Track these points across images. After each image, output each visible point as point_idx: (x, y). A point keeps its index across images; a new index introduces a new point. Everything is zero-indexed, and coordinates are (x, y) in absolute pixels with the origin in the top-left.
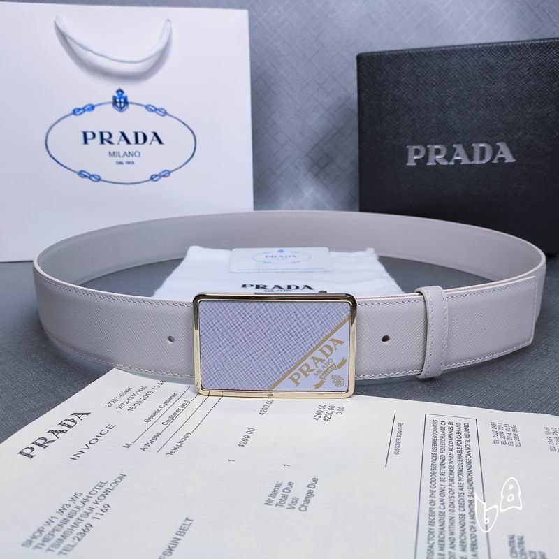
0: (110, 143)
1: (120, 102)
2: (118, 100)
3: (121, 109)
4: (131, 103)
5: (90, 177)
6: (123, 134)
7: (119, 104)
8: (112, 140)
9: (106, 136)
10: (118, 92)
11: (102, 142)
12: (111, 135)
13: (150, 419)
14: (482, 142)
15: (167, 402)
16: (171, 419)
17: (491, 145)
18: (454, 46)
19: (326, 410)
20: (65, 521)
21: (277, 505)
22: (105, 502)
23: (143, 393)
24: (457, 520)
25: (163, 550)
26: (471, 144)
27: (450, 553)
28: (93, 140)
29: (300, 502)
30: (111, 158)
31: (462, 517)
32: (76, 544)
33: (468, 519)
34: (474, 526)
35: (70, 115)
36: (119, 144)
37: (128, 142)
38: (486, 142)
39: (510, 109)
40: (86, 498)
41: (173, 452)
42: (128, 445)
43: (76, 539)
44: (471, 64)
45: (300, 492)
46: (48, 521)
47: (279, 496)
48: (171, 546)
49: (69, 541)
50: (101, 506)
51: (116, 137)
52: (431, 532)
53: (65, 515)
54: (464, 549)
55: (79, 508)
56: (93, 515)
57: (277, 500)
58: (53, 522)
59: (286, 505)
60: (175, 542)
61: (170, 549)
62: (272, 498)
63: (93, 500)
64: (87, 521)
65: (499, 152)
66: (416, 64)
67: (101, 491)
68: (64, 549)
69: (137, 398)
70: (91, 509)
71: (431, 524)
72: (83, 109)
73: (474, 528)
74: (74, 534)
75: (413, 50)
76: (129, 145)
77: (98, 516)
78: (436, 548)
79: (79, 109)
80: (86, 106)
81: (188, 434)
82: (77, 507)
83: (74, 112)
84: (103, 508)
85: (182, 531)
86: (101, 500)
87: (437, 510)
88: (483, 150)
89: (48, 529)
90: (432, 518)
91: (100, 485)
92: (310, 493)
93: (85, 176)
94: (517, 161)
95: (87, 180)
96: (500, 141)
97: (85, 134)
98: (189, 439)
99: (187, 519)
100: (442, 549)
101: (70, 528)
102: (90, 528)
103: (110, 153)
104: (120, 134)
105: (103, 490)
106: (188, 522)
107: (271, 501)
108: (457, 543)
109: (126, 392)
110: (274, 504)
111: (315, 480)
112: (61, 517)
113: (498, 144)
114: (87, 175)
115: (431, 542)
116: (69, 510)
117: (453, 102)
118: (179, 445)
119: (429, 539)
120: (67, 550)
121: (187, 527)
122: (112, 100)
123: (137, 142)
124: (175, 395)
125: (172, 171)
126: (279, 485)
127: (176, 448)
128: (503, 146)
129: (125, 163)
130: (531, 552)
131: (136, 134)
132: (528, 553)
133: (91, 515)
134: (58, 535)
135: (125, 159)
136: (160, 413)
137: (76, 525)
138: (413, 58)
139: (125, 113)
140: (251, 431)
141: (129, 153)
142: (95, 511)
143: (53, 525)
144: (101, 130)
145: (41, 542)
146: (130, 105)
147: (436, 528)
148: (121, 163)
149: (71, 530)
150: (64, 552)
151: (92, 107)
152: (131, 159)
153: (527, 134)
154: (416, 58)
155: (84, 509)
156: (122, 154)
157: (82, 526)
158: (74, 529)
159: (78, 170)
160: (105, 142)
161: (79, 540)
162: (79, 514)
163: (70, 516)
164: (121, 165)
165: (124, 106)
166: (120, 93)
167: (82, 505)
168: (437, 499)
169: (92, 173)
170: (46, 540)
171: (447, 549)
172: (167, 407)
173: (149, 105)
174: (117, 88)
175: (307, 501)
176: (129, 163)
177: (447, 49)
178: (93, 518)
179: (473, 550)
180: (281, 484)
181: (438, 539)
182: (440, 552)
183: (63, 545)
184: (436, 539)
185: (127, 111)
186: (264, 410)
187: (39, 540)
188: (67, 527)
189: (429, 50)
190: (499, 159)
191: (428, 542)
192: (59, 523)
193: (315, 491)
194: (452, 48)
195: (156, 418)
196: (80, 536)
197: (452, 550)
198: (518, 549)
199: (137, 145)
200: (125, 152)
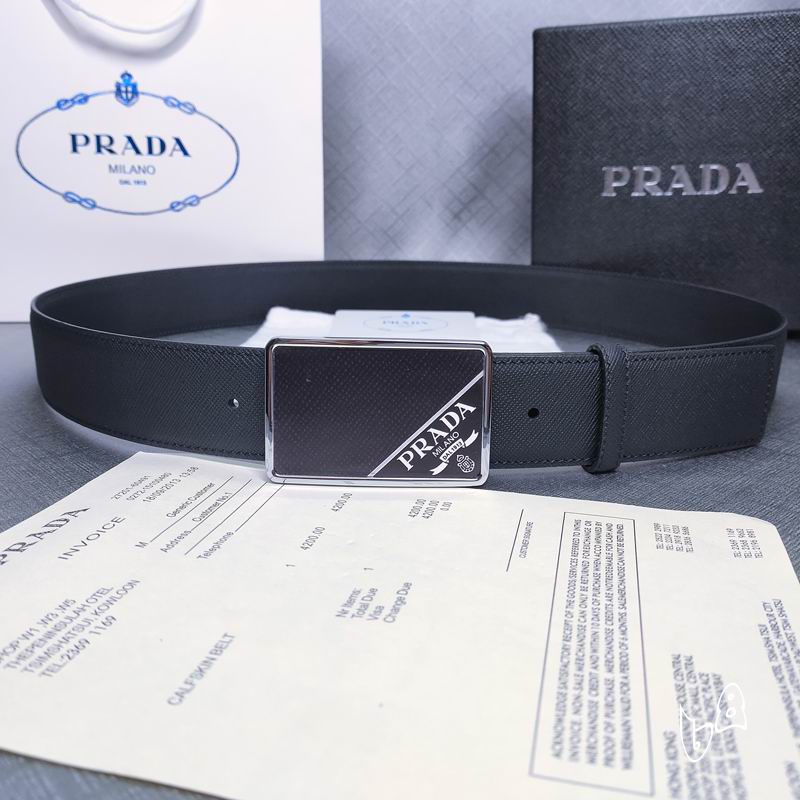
0: (111, 151)
1: (127, 92)
2: (123, 89)
3: (128, 102)
4: (143, 93)
5: (80, 201)
6: (130, 139)
7: (124, 95)
8: (113, 148)
9: (105, 141)
10: (123, 76)
11: (99, 151)
12: (112, 141)
13: (175, 514)
14: (714, 162)
15: (199, 494)
16: (205, 515)
17: (728, 168)
18: (677, 19)
19: (426, 505)
20: (49, 635)
21: (353, 616)
22: (108, 613)
23: (166, 481)
24: (602, 635)
25: (191, 671)
26: (698, 165)
27: (591, 674)
28: (84, 148)
29: (386, 612)
30: (112, 174)
31: (609, 632)
32: (65, 664)
33: (617, 636)
34: (626, 642)
35: (53, 108)
36: (123, 153)
37: (138, 152)
38: (721, 163)
39: (757, 114)
40: (81, 606)
41: (207, 555)
42: (143, 545)
43: (66, 658)
44: (702, 46)
45: (386, 599)
46: (25, 633)
47: (357, 605)
48: (202, 667)
49: (55, 659)
50: (102, 618)
51: (120, 143)
52: (565, 649)
53: (50, 626)
54: (610, 670)
55: (71, 619)
56: (91, 628)
57: (353, 610)
58: (32, 635)
59: (366, 616)
60: (208, 663)
61: (201, 670)
62: (346, 609)
63: (90, 610)
64: (82, 635)
65: (739, 178)
66: (620, 46)
67: (103, 599)
68: (48, 670)
69: (157, 487)
70: (88, 622)
71: (567, 639)
72: (72, 100)
73: (626, 645)
74: (63, 651)
75: (616, 24)
76: (139, 156)
77: (98, 630)
78: (572, 668)
79: (66, 101)
80: (76, 97)
81: (229, 534)
82: (67, 618)
83: (59, 105)
84: (105, 621)
85: (218, 649)
86: (103, 611)
87: (575, 623)
88: (715, 173)
89: (24, 644)
90: (568, 632)
91: (101, 592)
92: (401, 601)
93: (74, 201)
94: (766, 191)
95: (77, 205)
96: (741, 161)
97: (74, 137)
98: (229, 539)
99: (226, 635)
100: (580, 669)
101: (58, 643)
102: (86, 645)
103: (110, 167)
104: (126, 140)
105: (106, 599)
106: (227, 639)
107: (345, 612)
108: (601, 662)
109: (141, 481)
110: (349, 616)
111: (408, 585)
112: (43, 630)
113: (738, 165)
114: (75, 198)
115: (565, 660)
116: (56, 621)
117: (674, 102)
118: (217, 546)
119: (562, 657)
120: (51, 670)
121: (225, 644)
122: (114, 89)
123: (150, 151)
124: (211, 485)
125: (204, 197)
126: (356, 592)
127: (212, 550)
128: (745, 169)
129: (132, 182)
130: (701, 675)
131: (150, 140)
132: (698, 677)
133: (87, 629)
134: (39, 652)
135: (133, 177)
136: (189, 508)
137: (66, 640)
138: (615, 36)
139: (133, 107)
140: (319, 530)
141: (139, 168)
142: (93, 624)
143: (32, 639)
144: (98, 133)
145: (14, 660)
146: (141, 97)
147: (574, 644)
148: (126, 182)
149: (59, 647)
150: (47, 672)
151: (84, 99)
152: (141, 177)
153: (781, 150)
154: (620, 37)
155: (79, 621)
156: (128, 169)
157: (74, 642)
158: (63, 645)
159: (63, 191)
160: (103, 150)
161: (69, 658)
162: (70, 627)
163: (57, 629)
164: (126, 186)
165: (132, 97)
166: (127, 77)
167: (75, 615)
168: (576, 610)
169: (83, 196)
170: (21, 657)
171: (587, 668)
172: (199, 500)
173: (169, 98)
174: (122, 71)
175: (396, 610)
176: (138, 182)
177: (665, 23)
178: (91, 632)
179: (622, 671)
180: (359, 592)
181: (575, 657)
182: (578, 673)
183: (46, 665)
184: (573, 657)
185: (137, 105)
186: (338, 507)
187: (13, 657)
188: (51, 643)
189: (639, 25)
190: (740, 188)
191: (562, 661)
192: (41, 637)
193: (408, 598)
194: (675, 21)
195: (183, 512)
196: (71, 654)
197: (594, 671)
198: (684, 671)
199: (150, 157)
200: (133, 167)
